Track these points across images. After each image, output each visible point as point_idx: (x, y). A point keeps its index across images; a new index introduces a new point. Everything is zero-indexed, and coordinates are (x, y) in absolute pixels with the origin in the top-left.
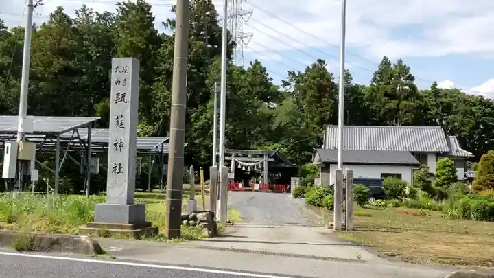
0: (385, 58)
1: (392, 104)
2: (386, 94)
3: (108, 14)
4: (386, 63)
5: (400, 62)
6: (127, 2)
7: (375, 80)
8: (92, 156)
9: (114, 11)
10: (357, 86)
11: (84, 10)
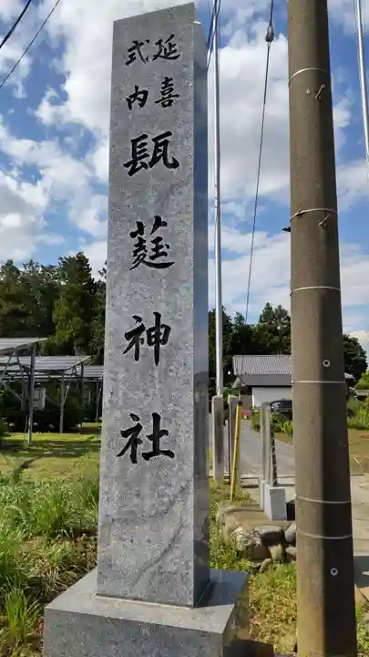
0: (268, 304)
1: (276, 339)
2: (270, 331)
3: (51, 267)
4: (268, 307)
5: (280, 307)
6: (67, 257)
7: (261, 321)
8: (36, 387)
9: (56, 263)
10: (248, 326)
11: (31, 263)
